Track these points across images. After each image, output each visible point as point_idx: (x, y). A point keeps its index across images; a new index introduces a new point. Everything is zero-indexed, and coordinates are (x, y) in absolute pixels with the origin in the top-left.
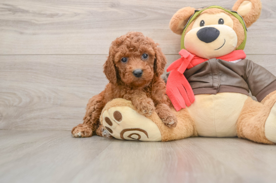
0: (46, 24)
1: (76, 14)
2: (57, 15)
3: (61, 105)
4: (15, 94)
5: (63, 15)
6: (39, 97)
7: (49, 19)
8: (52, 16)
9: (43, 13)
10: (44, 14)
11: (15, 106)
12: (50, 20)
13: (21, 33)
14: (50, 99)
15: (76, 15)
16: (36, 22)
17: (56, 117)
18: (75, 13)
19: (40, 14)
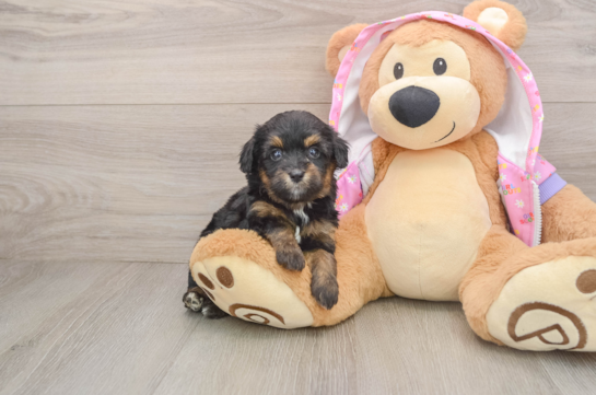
0: (66, 38)
3: (108, 211)
4: (13, 188)
5: (100, 17)
6: (62, 194)
7: (71, 25)
8: (76, 18)
9: (56, 11)
10: (59, 15)
11: (17, 212)
12: (72, 28)
13: (15, 59)
14: (85, 197)
16: (45, 34)
17: (99, 235)
19: (50, 15)
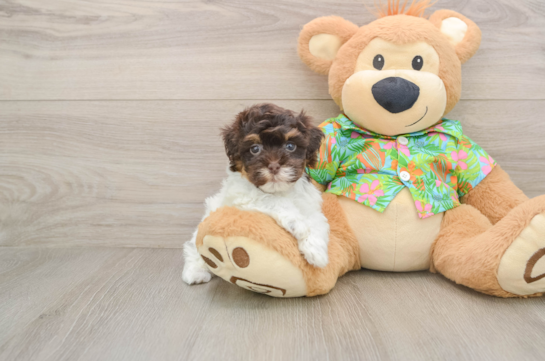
1: (136, 18)
2: (96, 19)
15: (136, 20)
18: (134, 15)
